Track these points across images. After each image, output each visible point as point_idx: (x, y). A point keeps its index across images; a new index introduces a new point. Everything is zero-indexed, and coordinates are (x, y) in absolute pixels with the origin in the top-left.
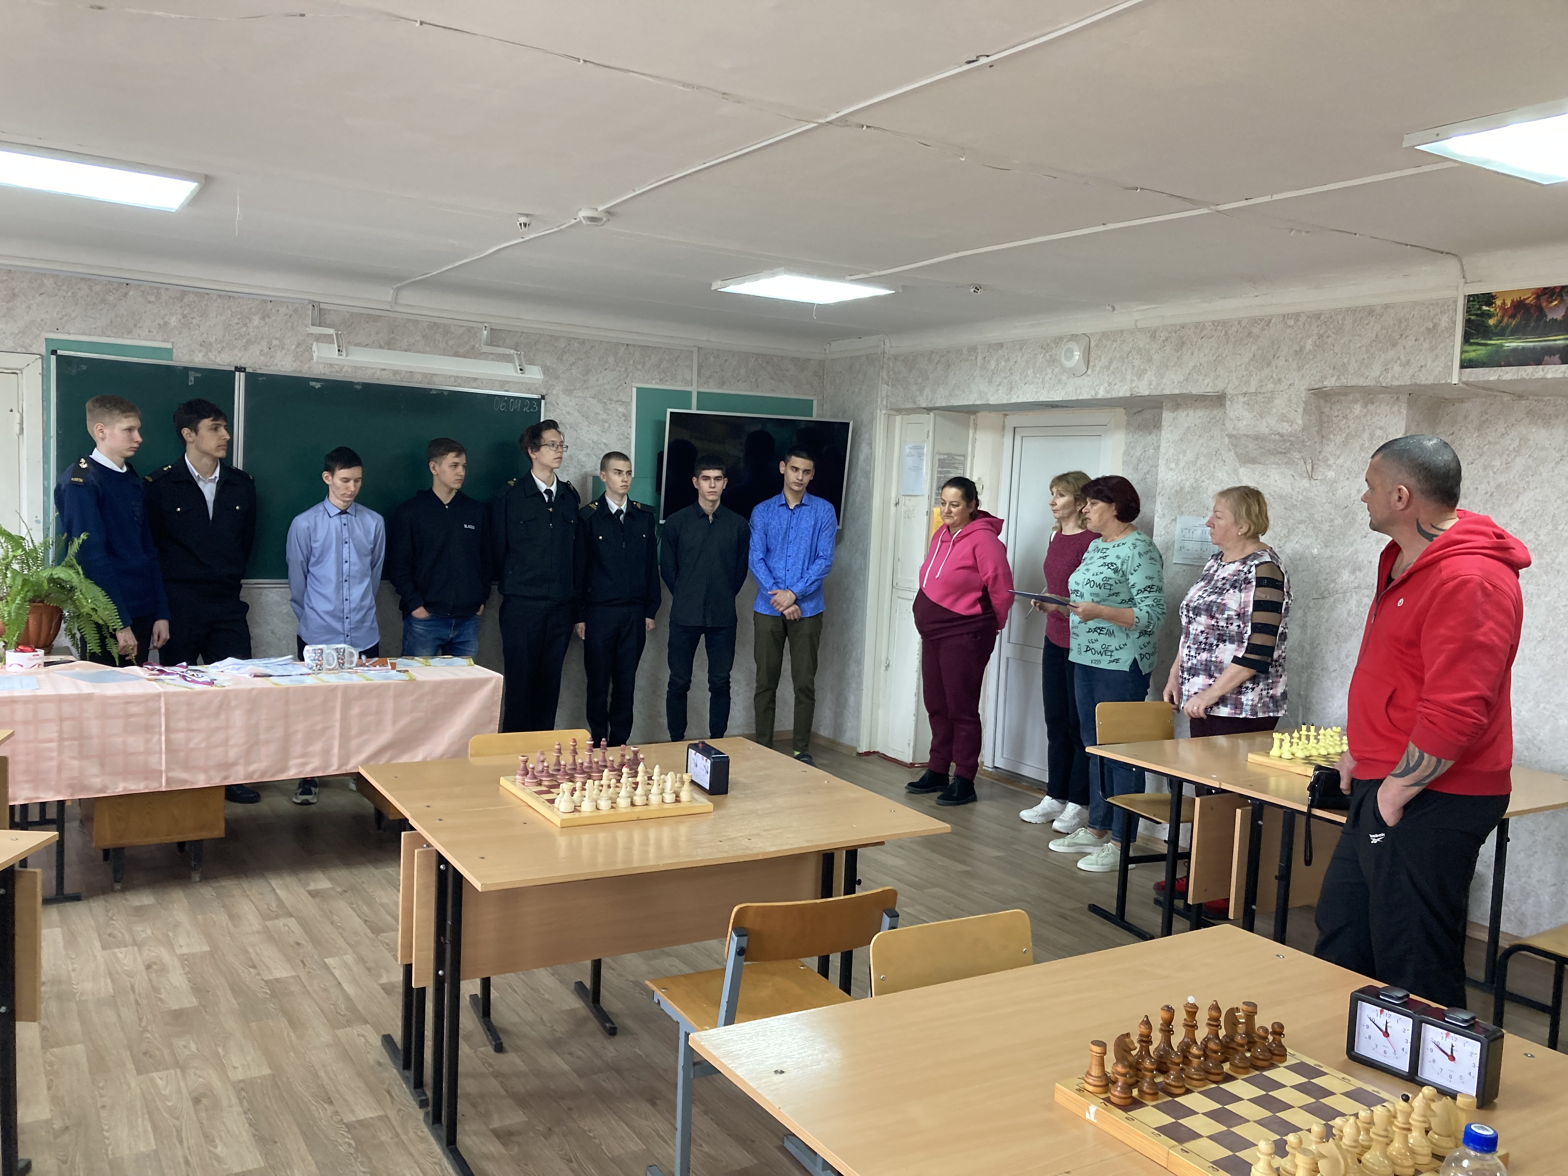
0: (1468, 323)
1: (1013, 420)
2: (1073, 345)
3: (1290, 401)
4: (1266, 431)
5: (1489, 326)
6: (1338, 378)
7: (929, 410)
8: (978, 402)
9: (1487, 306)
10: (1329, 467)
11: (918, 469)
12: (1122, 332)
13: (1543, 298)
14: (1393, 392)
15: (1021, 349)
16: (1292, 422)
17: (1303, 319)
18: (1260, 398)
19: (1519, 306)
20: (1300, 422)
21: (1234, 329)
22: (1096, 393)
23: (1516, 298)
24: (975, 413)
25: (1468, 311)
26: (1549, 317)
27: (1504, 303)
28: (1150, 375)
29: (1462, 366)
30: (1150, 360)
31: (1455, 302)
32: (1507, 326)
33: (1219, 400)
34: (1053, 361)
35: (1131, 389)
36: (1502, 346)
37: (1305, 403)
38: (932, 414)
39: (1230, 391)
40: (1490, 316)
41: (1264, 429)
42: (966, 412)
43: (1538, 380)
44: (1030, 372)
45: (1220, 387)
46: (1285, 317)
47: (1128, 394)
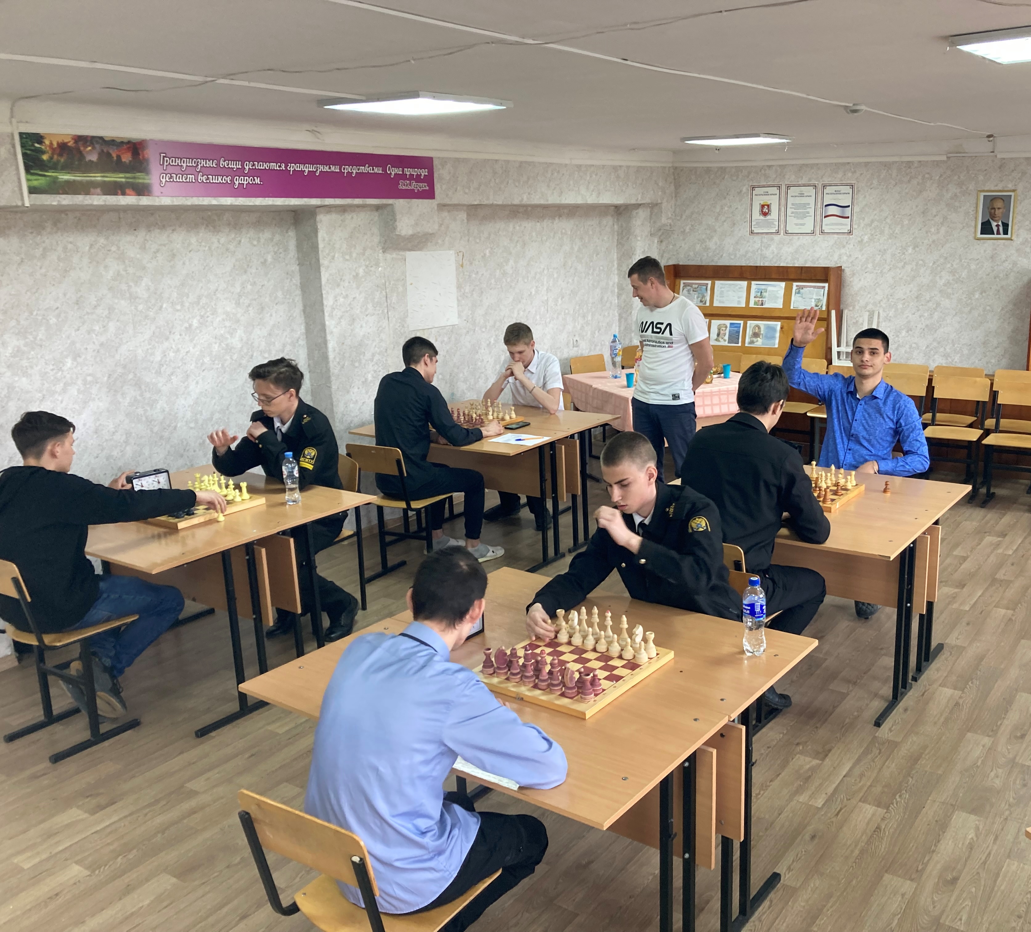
0: (26, 156)
5: (43, 161)
9: (38, 143)
13: (80, 143)
19: (63, 147)
23: (60, 141)
25: (24, 146)
26: (88, 158)
27: (51, 143)
29: (30, 192)
31: (11, 137)
32: (58, 162)
36: (57, 178)
40: (43, 152)
43: (87, 206)
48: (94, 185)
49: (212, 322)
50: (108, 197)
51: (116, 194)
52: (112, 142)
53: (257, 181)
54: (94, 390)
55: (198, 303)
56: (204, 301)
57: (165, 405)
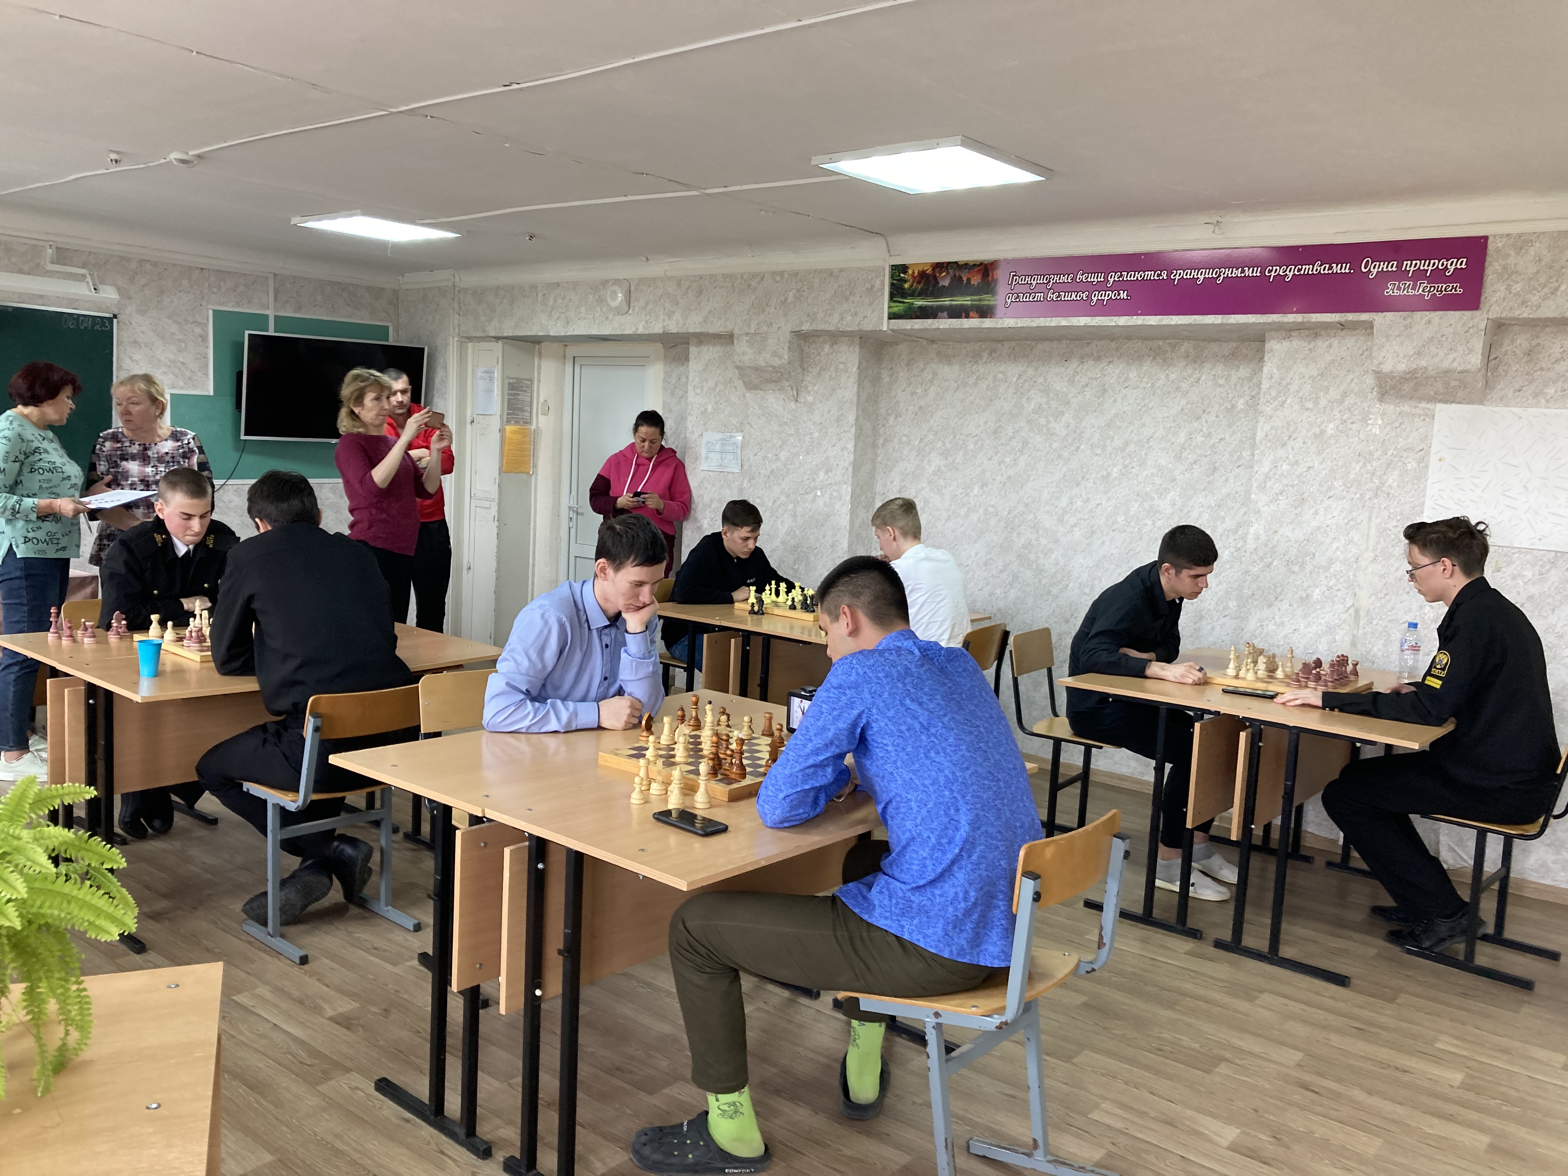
0: (892, 285)
1: (572, 351)
2: (616, 288)
3: (779, 340)
4: (764, 364)
5: (904, 289)
6: (811, 324)
7: (497, 339)
8: (540, 334)
9: (903, 274)
10: (809, 392)
11: (489, 391)
12: (655, 279)
13: (937, 270)
14: (849, 335)
15: (574, 289)
16: (781, 357)
17: (786, 276)
18: (758, 338)
19: (922, 274)
20: (786, 357)
21: (739, 281)
22: (637, 329)
23: (921, 269)
24: (539, 343)
25: (892, 277)
26: (941, 285)
27: (913, 272)
28: (677, 316)
29: (890, 318)
30: (677, 304)
31: (884, 270)
32: (916, 288)
33: (728, 338)
34: (601, 301)
35: (664, 327)
36: (913, 304)
37: (789, 342)
38: (500, 342)
39: (736, 332)
40: (905, 281)
41: (761, 363)
42: (532, 342)
43: (935, 329)
44: (583, 309)
45: (729, 327)
46: (774, 274)
47: (661, 331)
48: (941, 309)
49: (1137, 475)
50: (954, 320)
51: (960, 317)
52: (966, 266)
53: (1123, 295)
54: (992, 523)
55: (1123, 450)
56: (1132, 447)
57: (1060, 558)
